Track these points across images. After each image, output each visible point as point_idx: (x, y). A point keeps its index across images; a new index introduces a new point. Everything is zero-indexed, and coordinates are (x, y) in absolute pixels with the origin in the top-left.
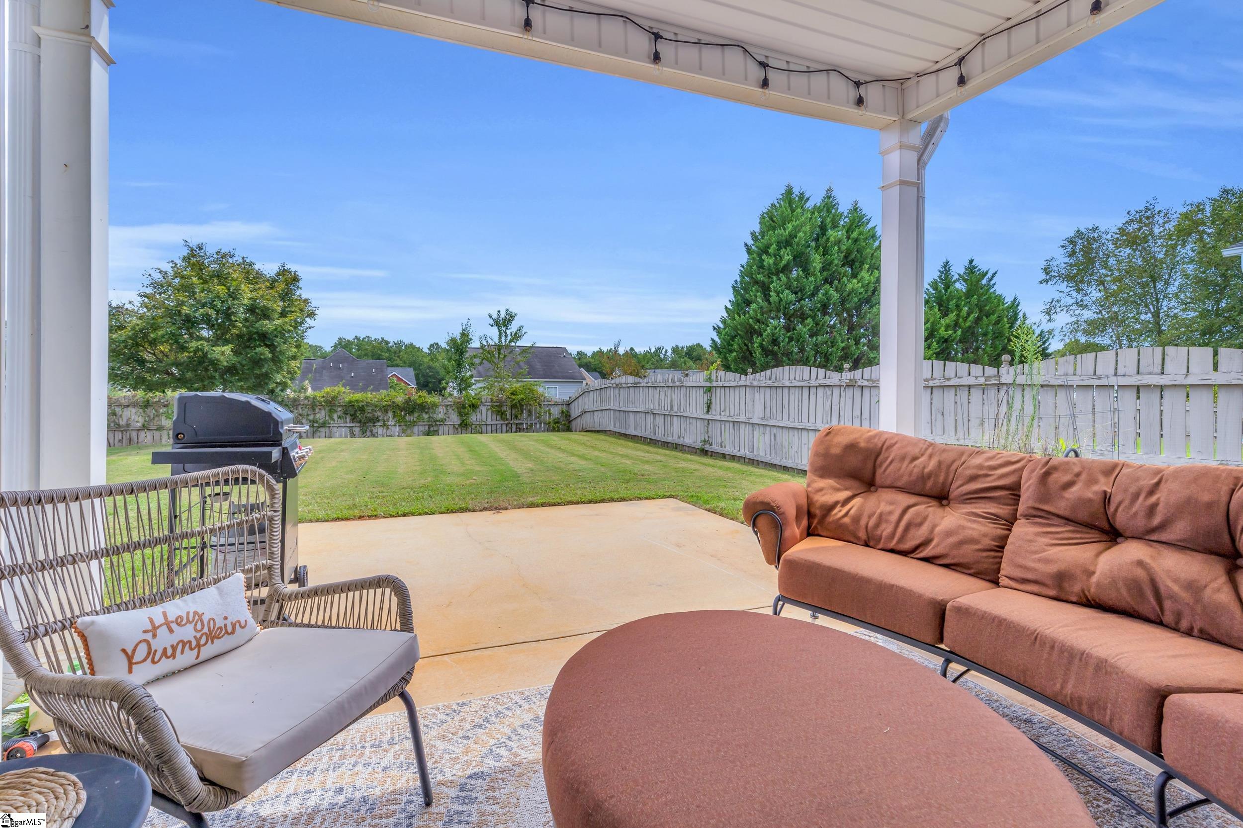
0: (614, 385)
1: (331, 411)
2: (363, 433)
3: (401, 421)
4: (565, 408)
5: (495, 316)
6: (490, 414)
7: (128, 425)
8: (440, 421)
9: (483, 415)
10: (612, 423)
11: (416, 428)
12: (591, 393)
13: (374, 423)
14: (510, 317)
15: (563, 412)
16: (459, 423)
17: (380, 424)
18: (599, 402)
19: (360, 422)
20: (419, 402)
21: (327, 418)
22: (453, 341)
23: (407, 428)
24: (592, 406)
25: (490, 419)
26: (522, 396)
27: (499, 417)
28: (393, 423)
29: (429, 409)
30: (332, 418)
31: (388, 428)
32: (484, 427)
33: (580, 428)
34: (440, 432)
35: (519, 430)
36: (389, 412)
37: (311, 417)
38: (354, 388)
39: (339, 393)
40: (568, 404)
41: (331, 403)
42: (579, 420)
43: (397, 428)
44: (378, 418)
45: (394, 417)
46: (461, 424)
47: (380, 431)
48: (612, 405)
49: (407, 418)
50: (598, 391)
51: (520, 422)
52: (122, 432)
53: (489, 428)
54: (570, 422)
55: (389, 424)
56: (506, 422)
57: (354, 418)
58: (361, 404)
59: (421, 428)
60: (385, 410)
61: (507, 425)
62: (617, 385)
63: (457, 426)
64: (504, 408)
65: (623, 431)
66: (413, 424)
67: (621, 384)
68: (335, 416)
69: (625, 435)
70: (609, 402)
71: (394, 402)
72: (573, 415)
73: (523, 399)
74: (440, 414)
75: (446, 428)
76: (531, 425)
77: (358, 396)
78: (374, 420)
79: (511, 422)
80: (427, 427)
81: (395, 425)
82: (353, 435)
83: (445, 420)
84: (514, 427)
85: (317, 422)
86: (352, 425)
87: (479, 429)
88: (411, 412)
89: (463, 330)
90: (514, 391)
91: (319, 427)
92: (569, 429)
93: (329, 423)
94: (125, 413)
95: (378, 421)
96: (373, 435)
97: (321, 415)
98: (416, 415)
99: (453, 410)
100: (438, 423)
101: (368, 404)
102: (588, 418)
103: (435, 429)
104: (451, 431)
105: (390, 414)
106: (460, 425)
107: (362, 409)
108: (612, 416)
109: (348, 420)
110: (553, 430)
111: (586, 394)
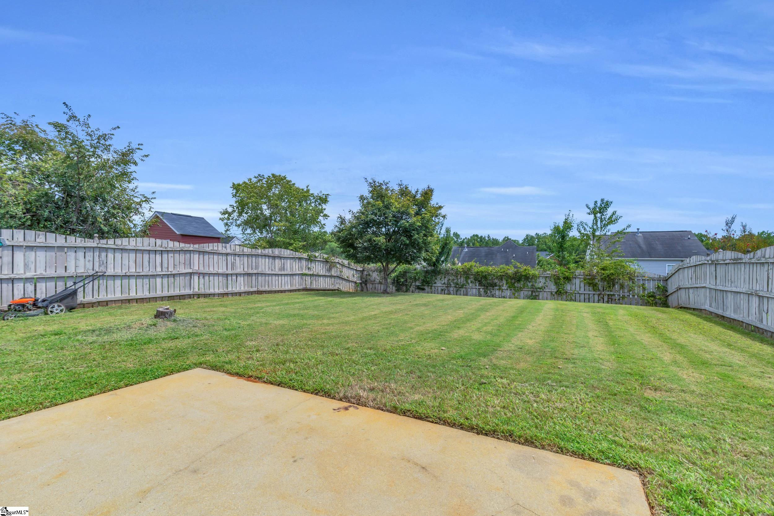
0: (710, 262)
1: (467, 278)
2: (486, 295)
3: (511, 286)
4: (661, 284)
5: (592, 206)
6: (582, 285)
7: (374, 281)
8: (540, 289)
9: (577, 285)
10: (708, 302)
11: (522, 293)
12: (686, 270)
13: (493, 287)
14: (606, 205)
15: (658, 287)
16: (555, 291)
17: (497, 288)
18: (694, 280)
19: (484, 286)
20: (523, 274)
21: (465, 282)
22: (556, 229)
23: (515, 293)
24: (687, 283)
25: (582, 289)
26: (612, 271)
27: (591, 288)
28: (506, 288)
29: (532, 279)
30: (467, 282)
31: (502, 291)
32: (578, 296)
33: (675, 304)
34: (540, 297)
35: (611, 300)
36: (503, 280)
37: (455, 281)
38: (482, 263)
39: (471, 266)
40: (666, 280)
41: (466, 273)
42: (674, 297)
43: (509, 291)
44: (496, 284)
45: (507, 283)
46: (557, 291)
47: (497, 293)
48: (708, 282)
49: (516, 285)
50: (693, 269)
51: (612, 293)
52: (372, 284)
53: (582, 297)
54: (667, 297)
55: (503, 288)
56: (598, 293)
57: (481, 284)
58: (484, 274)
59: (526, 293)
60: (501, 278)
61: (599, 295)
62: (712, 261)
63: (554, 293)
64: (596, 281)
65: (720, 312)
66: (521, 289)
67: (717, 261)
68: (469, 281)
69: (723, 317)
70: (705, 279)
71: (507, 273)
72: (670, 290)
73: (612, 274)
74: (540, 283)
75: (545, 294)
76: (624, 297)
77: (483, 268)
78: (493, 285)
79: (603, 293)
80: (530, 293)
81: (507, 289)
82: (480, 295)
83: (545, 288)
84: (606, 299)
85: (458, 284)
86: (479, 287)
87: (572, 297)
88: (519, 281)
89: (566, 219)
90: (605, 267)
91: (460, 288)
92: (665, 304)
93: (466, 286)
94: (373, 275)
95: (496, 286)
96: (493, 296)
97: (462, 280)
98: (522, 283)
99: (550, 281)
100: (539, 290)
101: (489, 274)
102: (682, 293)
103: (537, 294)
104: (549, 296)
105: (504, 282)
106: (556, 293)
107: (485, 277)
108: (708, 294)
109: (477, 285)
110: (647, 304)
111: (681, 271)
